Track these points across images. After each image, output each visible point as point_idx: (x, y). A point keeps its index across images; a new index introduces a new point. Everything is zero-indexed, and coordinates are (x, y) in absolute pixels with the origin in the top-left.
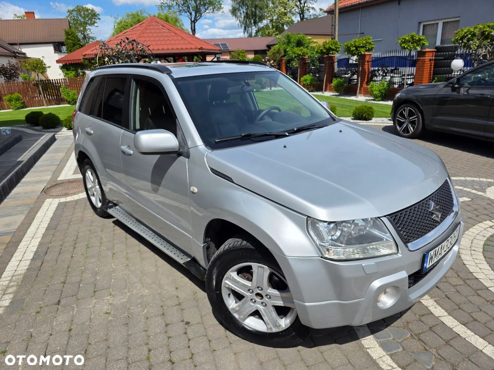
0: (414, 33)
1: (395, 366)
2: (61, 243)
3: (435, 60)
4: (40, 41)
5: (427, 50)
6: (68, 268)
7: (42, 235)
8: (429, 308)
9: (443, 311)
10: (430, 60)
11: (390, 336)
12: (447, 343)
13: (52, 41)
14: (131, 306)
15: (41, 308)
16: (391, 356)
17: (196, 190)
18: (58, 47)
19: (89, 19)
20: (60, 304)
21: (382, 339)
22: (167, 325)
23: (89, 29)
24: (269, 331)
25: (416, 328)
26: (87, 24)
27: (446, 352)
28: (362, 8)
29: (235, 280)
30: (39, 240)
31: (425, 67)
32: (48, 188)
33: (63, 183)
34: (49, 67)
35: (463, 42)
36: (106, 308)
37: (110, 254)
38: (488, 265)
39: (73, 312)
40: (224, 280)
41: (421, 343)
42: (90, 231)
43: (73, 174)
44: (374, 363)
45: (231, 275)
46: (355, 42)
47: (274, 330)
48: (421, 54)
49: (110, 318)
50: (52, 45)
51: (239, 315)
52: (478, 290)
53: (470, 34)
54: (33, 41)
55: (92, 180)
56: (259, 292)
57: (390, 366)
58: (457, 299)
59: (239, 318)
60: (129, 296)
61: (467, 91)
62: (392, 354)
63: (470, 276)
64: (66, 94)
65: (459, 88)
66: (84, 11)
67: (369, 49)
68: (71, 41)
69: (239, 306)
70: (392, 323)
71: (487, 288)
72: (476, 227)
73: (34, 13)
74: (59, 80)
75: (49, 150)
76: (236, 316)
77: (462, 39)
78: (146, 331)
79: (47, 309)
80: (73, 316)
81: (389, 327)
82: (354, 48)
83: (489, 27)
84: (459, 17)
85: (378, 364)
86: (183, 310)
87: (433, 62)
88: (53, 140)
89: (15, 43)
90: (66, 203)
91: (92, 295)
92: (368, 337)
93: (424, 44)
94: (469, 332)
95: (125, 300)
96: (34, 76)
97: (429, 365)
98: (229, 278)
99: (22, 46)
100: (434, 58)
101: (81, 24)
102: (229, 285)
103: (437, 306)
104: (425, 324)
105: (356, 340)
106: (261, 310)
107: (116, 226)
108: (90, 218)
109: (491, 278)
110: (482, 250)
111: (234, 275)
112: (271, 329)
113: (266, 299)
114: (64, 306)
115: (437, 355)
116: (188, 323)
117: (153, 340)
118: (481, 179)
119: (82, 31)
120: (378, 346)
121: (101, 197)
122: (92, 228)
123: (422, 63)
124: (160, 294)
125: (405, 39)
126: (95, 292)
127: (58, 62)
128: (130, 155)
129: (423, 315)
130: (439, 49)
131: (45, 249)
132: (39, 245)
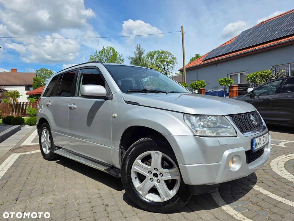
0: (226, 77)
1: (246, 218)
2: (20, 172)
3: (239, 91)
4: (17, 84)
5: (234, 86)
6: (25, 183)
7: (8, 169)
8: (260, 191)
9: (269, 192)
10: (236, 91)
11: (239, 205)
12: (275, 206)
13: (25, 84)
14: (67, 199)
15: (4, 202)
16: (242, 214)
17: (116, 115)
18: (28, 87)
19: (48, 75)
20: (18, 200)
21: (234, 206)
22: (92, 207)
23: (47, 80)
24: (163, 201)
25: (254, 200)
26: (46, 77)
27: (275, 210)
28: (198, 68)
29: (140, 165)
30: (6, 171)
31: (234, 94)
32: (13, 149)
33: (23, 147)
34: (22, 95)
35: (252, 79)
36: (50, 201)
37: (54, 176)
38: (289, 173)
39: (27, 203)
40: (133, 166)
41: (259, 206)
42: (41, 166)
43: (31, 143)
44: (232, 217)
45: (137, 162)
46: (196, 82)
47: (166, 199)
48: (231, 88)
49: (53, 205)
50: (24, 86)
51: (142, 192)
52: (287, 183)
53: (255, 76)
54: (13, 84)
55: (46, 136)
56: (156, 172)
57: (242, 218)
58: (276, 187)
59: (142, 194)
60: (66, 195)
61: (258, 97)
62: (243, 213)
63: (280, 177)
64: (29, 111)
65: (254, 96)
66: (46, 71)
67: (203, 86)
68: (36, 84)
69: (142, 185)
70: (239, 199)
71: (292, 182)
72: (278, 158)
73: (16, 70)
74: (26, 102)
75: (16, 133)
76: (140, 192)
77: (251, 78)
78: (78, 210)
79: (8, 203)
80: (26, 205)
81: (237, 201)
82: (195, 86)
83: (264, 73)
84: (248, 71)
85: (235, 218)
86: (103, 199)
87: (238, 92)
88: (19, 129)
89: (2, 84)
90: (25, 155)
91: (41, 195)
92: (225, 206)
93: (231, 83)
94: (287, 200)
95: (63, 197)
96: (11, 100)
97: (267, 216)
98: (136, 165)
99: (6, 87)
100: (238, 90)
101: (43, 78)
102: (136, 169)
103: (264, 190)
104: (260, 198)
105: (218, 207)
106: (157, 185)
107: (58, 164)
108: (41, 161)
109: (293, 178)
110: (284, 167)
111: (140, 162)
112: (164, 199)
113: (159, 177)
114: (21, 201)
115: (270, 212)
116: (107, 205)
117: (83, 214)
118: (275, 140)
119: (43, 81)
120: (233, 209)
121: (50, 146)
122: (42, 165)
123: (232, 92)
124: (87, 193)
125: (222, 80)
126: (42, 194)
127: (27, 94)
128: (75, 108)
129: (257, 194)
130: (240, 86)
131: (9, 175)
132: (5, 174)
